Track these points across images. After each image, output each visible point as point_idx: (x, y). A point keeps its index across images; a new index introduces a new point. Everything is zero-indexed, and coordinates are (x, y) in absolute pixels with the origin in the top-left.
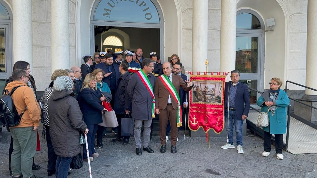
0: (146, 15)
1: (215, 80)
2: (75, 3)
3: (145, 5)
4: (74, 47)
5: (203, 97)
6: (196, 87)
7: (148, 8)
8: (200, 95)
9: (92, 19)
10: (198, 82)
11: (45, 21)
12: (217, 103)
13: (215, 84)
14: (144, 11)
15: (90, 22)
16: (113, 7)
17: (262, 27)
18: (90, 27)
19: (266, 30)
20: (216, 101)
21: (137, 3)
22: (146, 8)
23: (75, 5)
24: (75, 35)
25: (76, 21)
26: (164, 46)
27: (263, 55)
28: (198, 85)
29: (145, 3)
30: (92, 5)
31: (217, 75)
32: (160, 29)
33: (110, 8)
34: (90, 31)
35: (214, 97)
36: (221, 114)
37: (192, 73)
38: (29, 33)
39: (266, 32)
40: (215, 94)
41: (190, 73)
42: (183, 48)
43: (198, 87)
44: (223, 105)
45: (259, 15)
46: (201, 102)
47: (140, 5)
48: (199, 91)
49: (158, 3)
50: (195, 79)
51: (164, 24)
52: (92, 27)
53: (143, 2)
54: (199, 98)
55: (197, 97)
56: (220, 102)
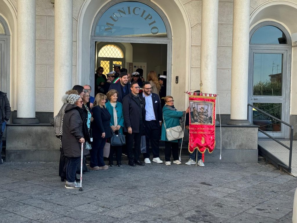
0: (152, 29)
1: (208, 101)
2: (77, 19)
3: (151, 18)
4: (75, 66)
5: (199, 118)
6: (193, 108)
7: (154, 22)
8: (197, 116)
9: (93, 35)
10: (194, 102)
11: (46, 39)
12: (210, 124)
13: (208, 105)
14: (150, 24)
15: (91, 38)
16: (115, 21)
17: (288, 42)
18: (91, 43)
19: (293, 45)
20: (209, 122)
21: (142, 16)
22: (152, 22)
23: (77, 21)
24: (76, 54)
25: (77, 39)
26: (172, 64)
27: (289, 75)
28: (194, 106)
29: (151, 16)
30: (94, 19)
31: (210, 96)
32: (167, 44)
33: (112, 22)
34: (90, 47)
35: (208, 118)
36: (213, 134)
37: (190, 94)
38: (33, 52)
39: (292, 48)
40: (208, 115)
41: (189, 94)
42: (192, 67)
43: (195, 107)
44: (214, 125)
45: (284, 28)
46: (197, 123)
47: (146, 19)
48: (196, 112)
49: (166, 17)
50: (193, 100)
51: (172, 39)
52: (92, 43)
53: (149, 15)
54: (195, 119)
55: (193, 118)
56: (211, 123)
